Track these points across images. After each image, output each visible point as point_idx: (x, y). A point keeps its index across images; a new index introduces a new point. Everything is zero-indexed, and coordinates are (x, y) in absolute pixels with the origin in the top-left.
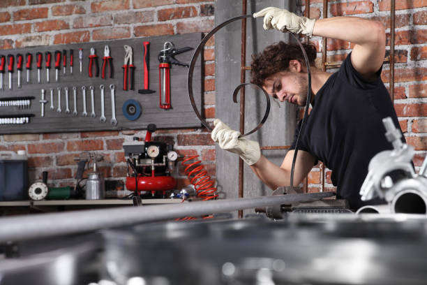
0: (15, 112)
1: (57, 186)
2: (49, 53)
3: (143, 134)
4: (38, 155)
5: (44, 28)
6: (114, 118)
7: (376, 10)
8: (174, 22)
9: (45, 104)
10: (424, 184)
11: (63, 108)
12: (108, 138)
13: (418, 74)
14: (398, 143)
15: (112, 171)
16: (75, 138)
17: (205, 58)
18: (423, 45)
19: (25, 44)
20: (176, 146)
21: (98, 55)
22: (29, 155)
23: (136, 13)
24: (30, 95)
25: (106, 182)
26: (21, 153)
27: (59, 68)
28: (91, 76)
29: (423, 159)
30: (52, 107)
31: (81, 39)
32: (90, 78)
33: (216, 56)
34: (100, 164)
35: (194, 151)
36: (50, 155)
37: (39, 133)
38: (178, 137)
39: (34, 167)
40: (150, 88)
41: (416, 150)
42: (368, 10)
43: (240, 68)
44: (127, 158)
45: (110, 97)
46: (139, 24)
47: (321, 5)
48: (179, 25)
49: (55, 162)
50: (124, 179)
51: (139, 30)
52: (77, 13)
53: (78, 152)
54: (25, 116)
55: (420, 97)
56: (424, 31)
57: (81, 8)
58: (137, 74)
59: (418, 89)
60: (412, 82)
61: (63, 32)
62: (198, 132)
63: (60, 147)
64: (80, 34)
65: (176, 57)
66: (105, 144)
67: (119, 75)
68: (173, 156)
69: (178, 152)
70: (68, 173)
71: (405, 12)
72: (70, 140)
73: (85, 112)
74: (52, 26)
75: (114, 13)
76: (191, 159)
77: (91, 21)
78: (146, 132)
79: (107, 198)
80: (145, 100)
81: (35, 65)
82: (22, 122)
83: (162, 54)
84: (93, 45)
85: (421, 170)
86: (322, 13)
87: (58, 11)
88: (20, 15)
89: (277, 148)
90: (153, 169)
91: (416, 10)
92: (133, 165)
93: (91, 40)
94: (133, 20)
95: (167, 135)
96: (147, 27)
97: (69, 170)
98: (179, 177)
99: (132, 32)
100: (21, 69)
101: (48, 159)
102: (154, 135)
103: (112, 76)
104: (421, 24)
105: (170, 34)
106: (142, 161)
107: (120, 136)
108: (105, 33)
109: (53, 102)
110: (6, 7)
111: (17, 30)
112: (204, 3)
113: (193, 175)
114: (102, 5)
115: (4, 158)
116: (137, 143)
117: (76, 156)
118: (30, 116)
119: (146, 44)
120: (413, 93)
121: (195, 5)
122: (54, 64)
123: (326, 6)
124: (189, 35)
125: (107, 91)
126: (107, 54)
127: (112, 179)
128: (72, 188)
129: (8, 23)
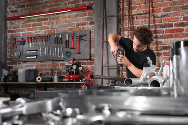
0: (32, 54)
1: (45, 77)
2: (43, 37)
3: (71, 62)
4: (39, 68)
5: (41, 29)
6: (62, 56)
7: (144, 23)
8: (81, 27)
9: (41, 52)
10: (159, 77)
11: (47, 54)
12: (60, 63)
13: (157, 43)
14: (151, 65)
15: (62, 73)
16: (50, 63)
17: (91, 38)
18: (158, 34)
19: (35, 34)
20: (82, 65)
21: (58, 37)
22: (36, 68)
23: (70, 24)
24: (37, 49)
25: (60, 76)
26: (34, 67)
27: (45, 41)
28: (55, 43)
29: (159, 69)
30: (43, 53)
31: (52, 32)
32: (55, 44)
33: (94, 37)
34: (58, 71)
35: (87, 67)
36: (42, 68)
37: (39, 61)
38: (82, 62)
39: (38, 72)
40: (74, 47)
41: (157, 67)
42: (141, 23)
43: (102, 41)
44: (66, 69)
45: (61, 50)
46: (70, 27)
47: (127, 22)
48: (83, 27)
49: (44, 70)
50: (65, 75)
51: (70, 29)
52: (51, 24)
53: (51, 67)
54: (35, 56)
55: (157, 50)
56: (158, 30)
57: (53, 22)
58: (70, 43)
59: (157, 48)
60: (155, 46)
61: (47, 30)
62: (89, 61)
63: (46, 66)
64: (52, 30)
65: (82, 37)
66: (59, 65)
67: (64, 43)
68: (81, 68)
69: (82, 67)
70: (48, 74)
71: (152, 24)
72: (49, 63)
73: (53, 55)
74: (44, 28)
75: (62, 24)
76: (87, 70)
77: (55, 27)
78: (72, 61)
79: (60, 81)
80: (72, 51)
81: (38, 40)
82: (34, 58)
83: (77, 36)
84: (56, 34)
85: (159, 73)
86: (127, 24)
87: (46, 23)
88: (34, 25)
89: (113, 66)
90: (74, 72)
91: (156, 24)
92: (68, 71)
93: (56, 32)
94: (69, 26)
95: (79, 62)
96: (73, 28)
97: (48, 73)
98: (83, 75)
99: (68, 30)
100: (34, 41)
101: (42, 69)
102: (75, 62)
103: (62, 44)
104: (157, 28)
105: (80, 30)
106: (71, 70)
107: (64, 62)
108: (59, 30)
109: (43, 51)
110: (30, 22)
111: (33, 29)
112: (91, 21)
113: (87, 74)
114: (59, 22)
115: (28, 69)
116: (69, 64)
117: (50, 68)
118: (36, 56)
119: (73, 33)
120: (156, 49)
121: (88, 22)
122: (44, 40)
123: (129, 22)
124: (86, 31)
125: (60, 48)
126: (60, 37)
127: (62, 75)
128: (49, 78)
129: (30, 27)
